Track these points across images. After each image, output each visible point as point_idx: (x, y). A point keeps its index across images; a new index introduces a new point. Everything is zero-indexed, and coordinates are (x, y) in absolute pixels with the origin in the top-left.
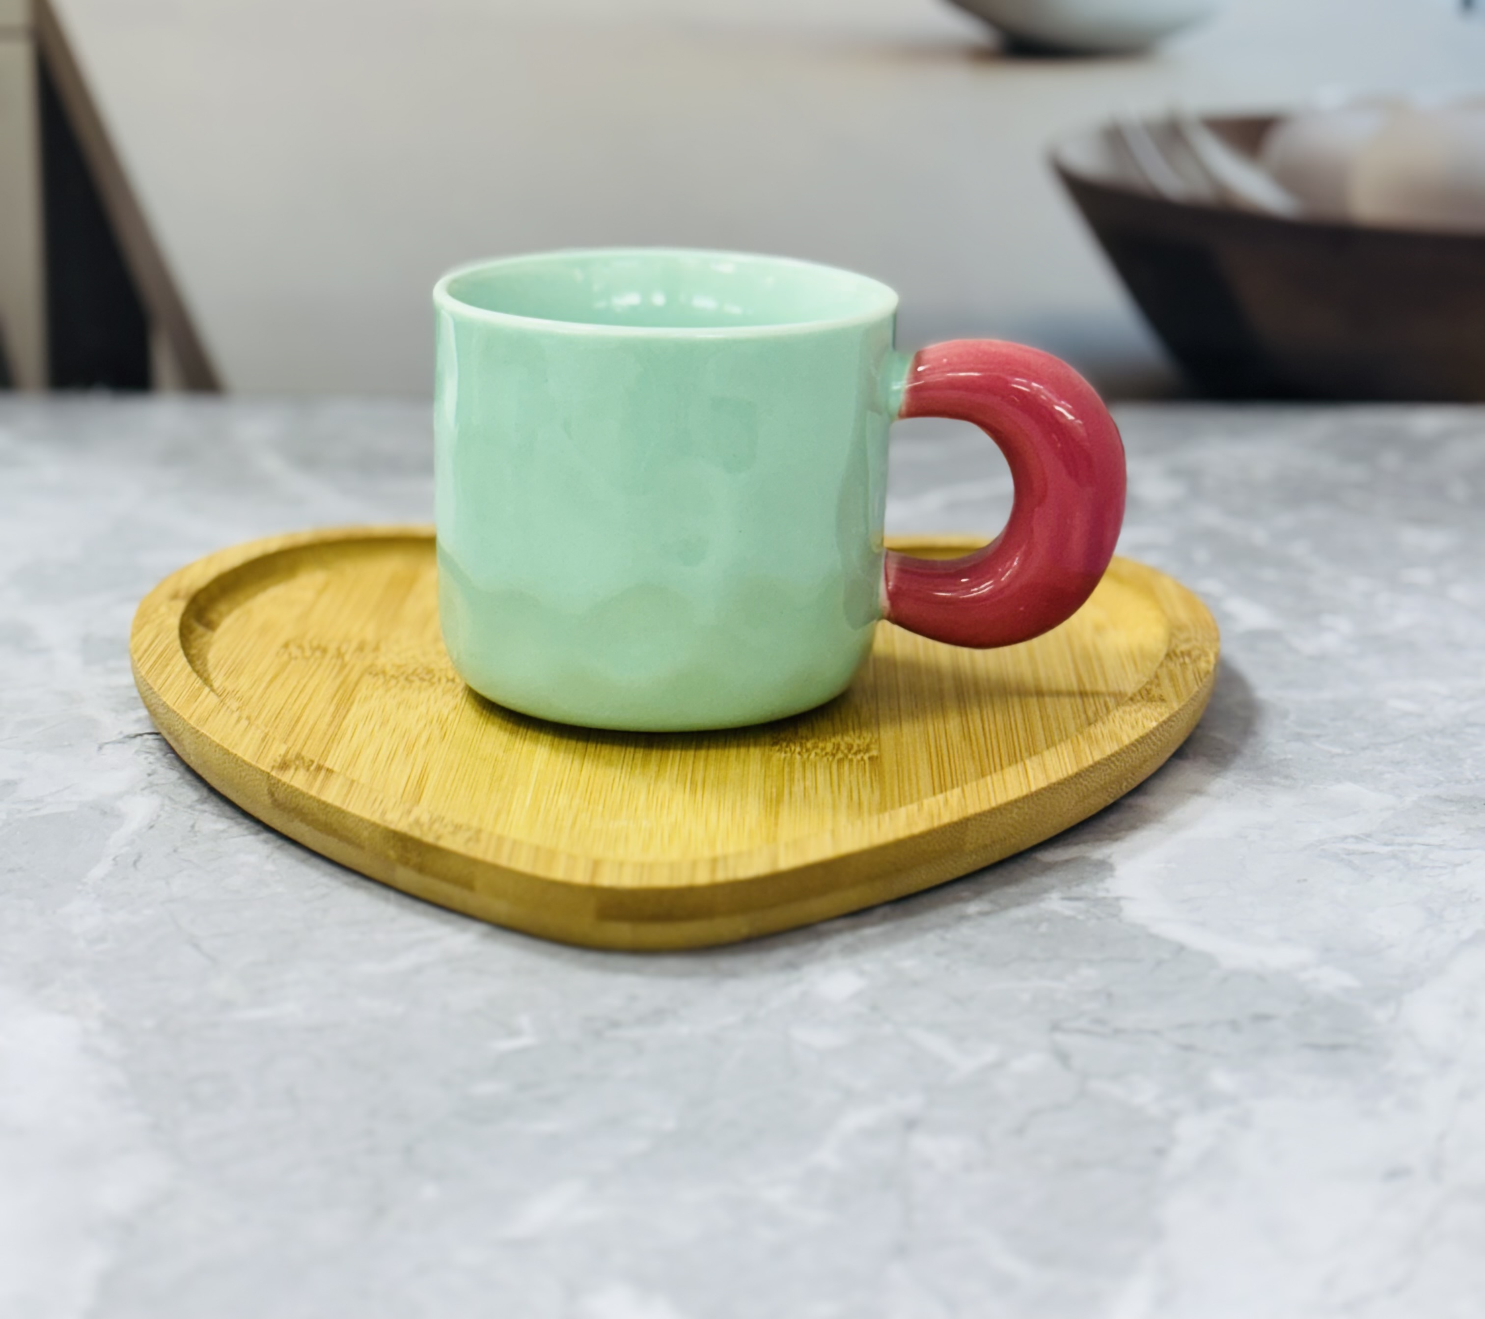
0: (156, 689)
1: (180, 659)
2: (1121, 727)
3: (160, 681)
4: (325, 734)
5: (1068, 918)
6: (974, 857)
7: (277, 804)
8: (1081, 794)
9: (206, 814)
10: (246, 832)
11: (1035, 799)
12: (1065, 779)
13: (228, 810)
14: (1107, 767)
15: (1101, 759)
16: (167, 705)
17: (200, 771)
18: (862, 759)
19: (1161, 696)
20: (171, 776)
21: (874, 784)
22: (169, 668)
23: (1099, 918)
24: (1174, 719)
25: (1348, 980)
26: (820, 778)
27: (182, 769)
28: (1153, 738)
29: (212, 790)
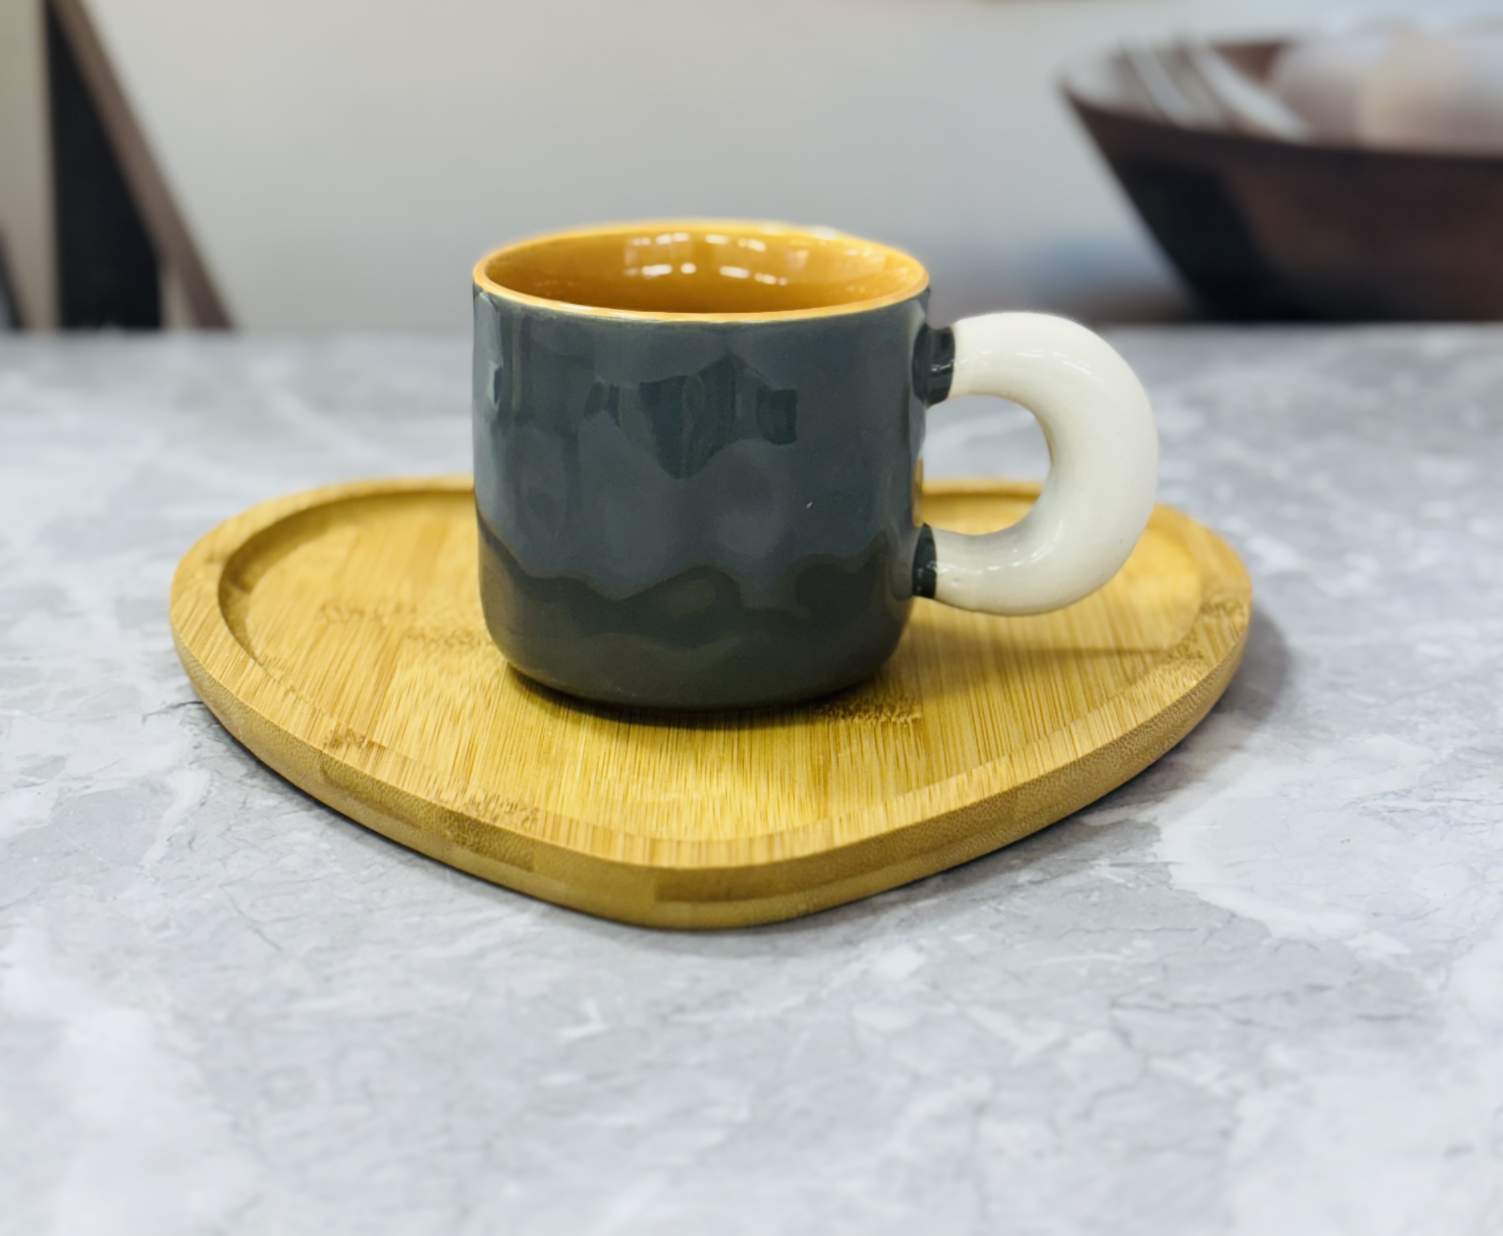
0: (201, 662)
1: (222, 628)
2: (1162, 688)
3: (204, 654)
4: (371, 704)
5: (1118, 886)
6: (1023, 825)
7: (330, 782)
8: (1126, 758)
9: (257, 789)
10: (297, 808)
11: (1082, 765)
12: (1110, 744)
13: (277, 783)
14: (1150, 729)
15: (1145, 722)
16: (214, 679)
17: (248, 746)
18: (906, 722)
19: (1199, 652)
20: (219, 748)
21: (919, 748)
22: (212, 639)
23: (1149, 886)
24: (1213, 676)
25: (1398, 947)
26: (866, 743)
27: (228, 740)
28: (1193, 696)
29: (260, 763)
